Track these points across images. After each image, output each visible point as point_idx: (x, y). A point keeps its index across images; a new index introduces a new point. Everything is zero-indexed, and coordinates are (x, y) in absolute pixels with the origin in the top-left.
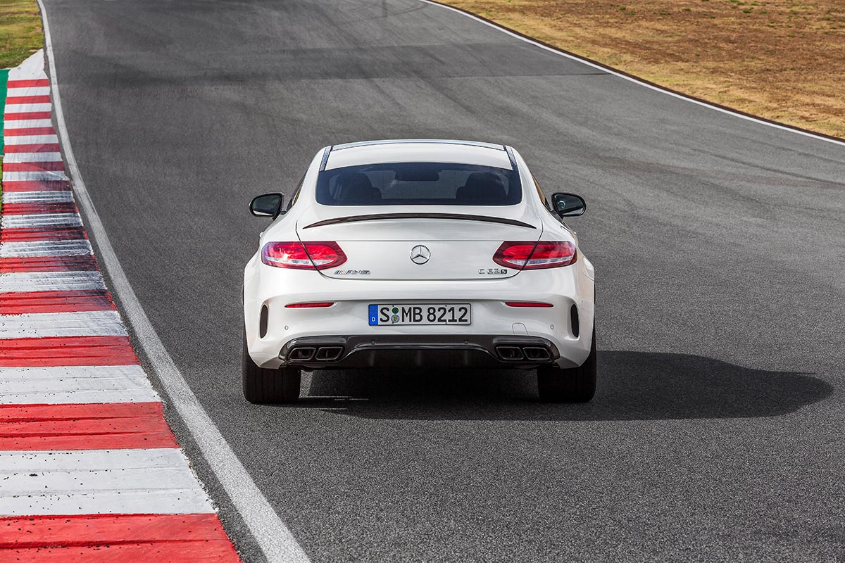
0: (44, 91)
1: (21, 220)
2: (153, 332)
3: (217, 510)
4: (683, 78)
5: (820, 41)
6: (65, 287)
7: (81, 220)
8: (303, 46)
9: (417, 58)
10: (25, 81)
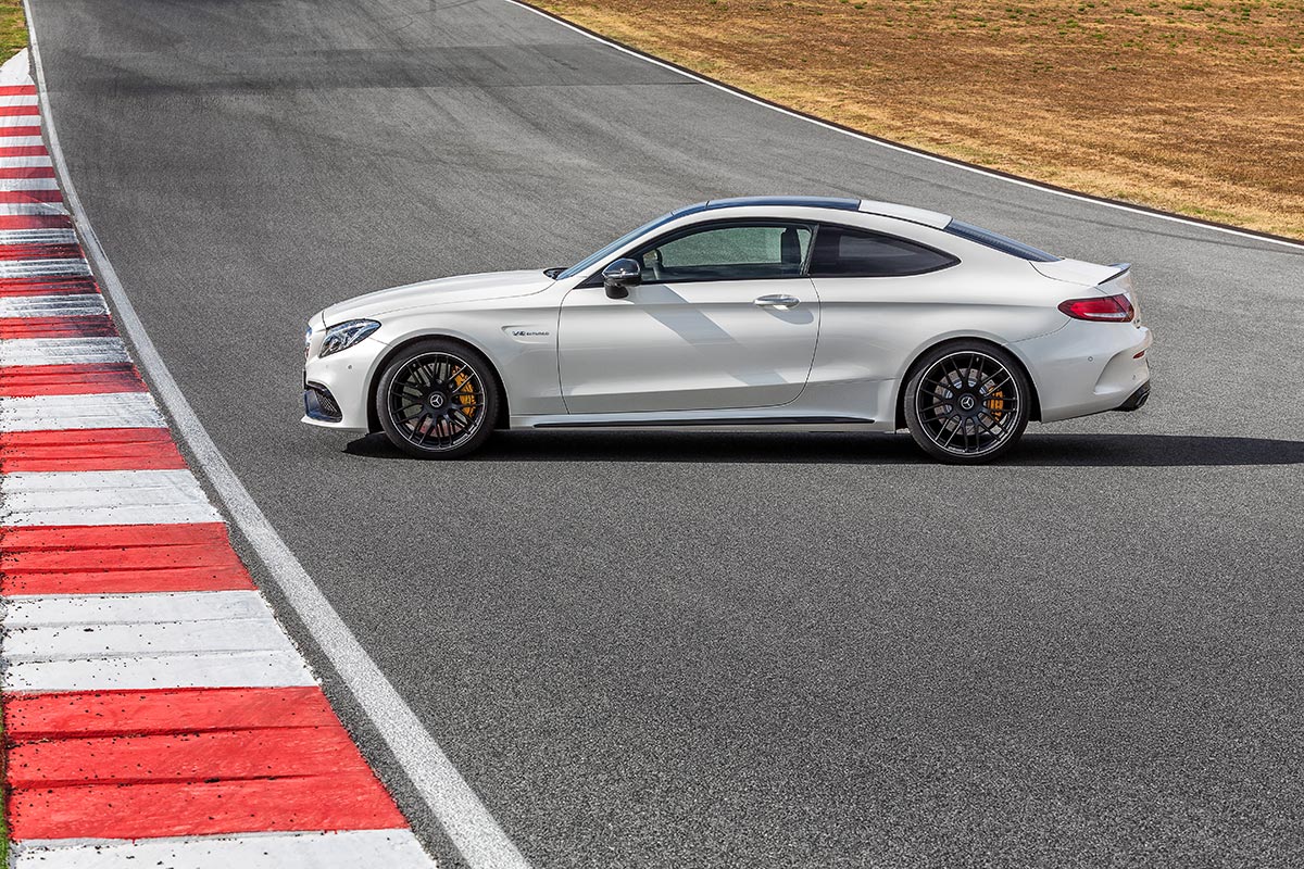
0: (31, 100)
1: (17, 268)
2: (198, 422)
3: (320, 680)
4: (789, 89)
5: (947, 44)
6: (81, 359)
7: (89, 268)
8: (338, 47)
9: (473, 63)
10: (7, 87)
